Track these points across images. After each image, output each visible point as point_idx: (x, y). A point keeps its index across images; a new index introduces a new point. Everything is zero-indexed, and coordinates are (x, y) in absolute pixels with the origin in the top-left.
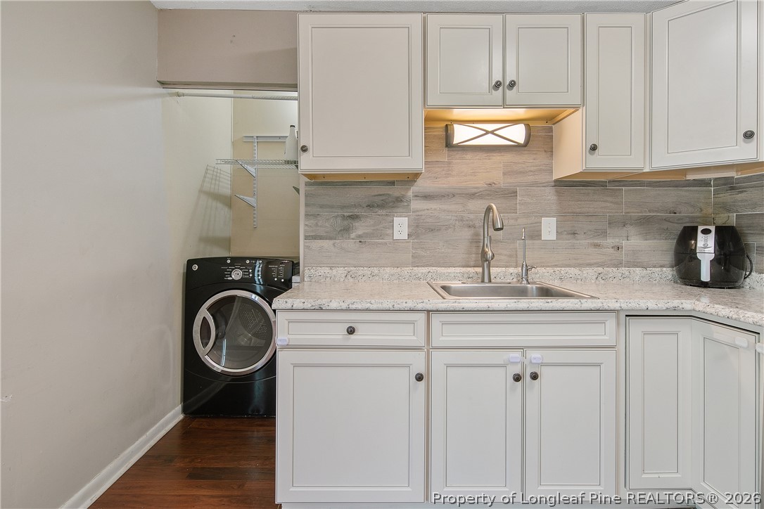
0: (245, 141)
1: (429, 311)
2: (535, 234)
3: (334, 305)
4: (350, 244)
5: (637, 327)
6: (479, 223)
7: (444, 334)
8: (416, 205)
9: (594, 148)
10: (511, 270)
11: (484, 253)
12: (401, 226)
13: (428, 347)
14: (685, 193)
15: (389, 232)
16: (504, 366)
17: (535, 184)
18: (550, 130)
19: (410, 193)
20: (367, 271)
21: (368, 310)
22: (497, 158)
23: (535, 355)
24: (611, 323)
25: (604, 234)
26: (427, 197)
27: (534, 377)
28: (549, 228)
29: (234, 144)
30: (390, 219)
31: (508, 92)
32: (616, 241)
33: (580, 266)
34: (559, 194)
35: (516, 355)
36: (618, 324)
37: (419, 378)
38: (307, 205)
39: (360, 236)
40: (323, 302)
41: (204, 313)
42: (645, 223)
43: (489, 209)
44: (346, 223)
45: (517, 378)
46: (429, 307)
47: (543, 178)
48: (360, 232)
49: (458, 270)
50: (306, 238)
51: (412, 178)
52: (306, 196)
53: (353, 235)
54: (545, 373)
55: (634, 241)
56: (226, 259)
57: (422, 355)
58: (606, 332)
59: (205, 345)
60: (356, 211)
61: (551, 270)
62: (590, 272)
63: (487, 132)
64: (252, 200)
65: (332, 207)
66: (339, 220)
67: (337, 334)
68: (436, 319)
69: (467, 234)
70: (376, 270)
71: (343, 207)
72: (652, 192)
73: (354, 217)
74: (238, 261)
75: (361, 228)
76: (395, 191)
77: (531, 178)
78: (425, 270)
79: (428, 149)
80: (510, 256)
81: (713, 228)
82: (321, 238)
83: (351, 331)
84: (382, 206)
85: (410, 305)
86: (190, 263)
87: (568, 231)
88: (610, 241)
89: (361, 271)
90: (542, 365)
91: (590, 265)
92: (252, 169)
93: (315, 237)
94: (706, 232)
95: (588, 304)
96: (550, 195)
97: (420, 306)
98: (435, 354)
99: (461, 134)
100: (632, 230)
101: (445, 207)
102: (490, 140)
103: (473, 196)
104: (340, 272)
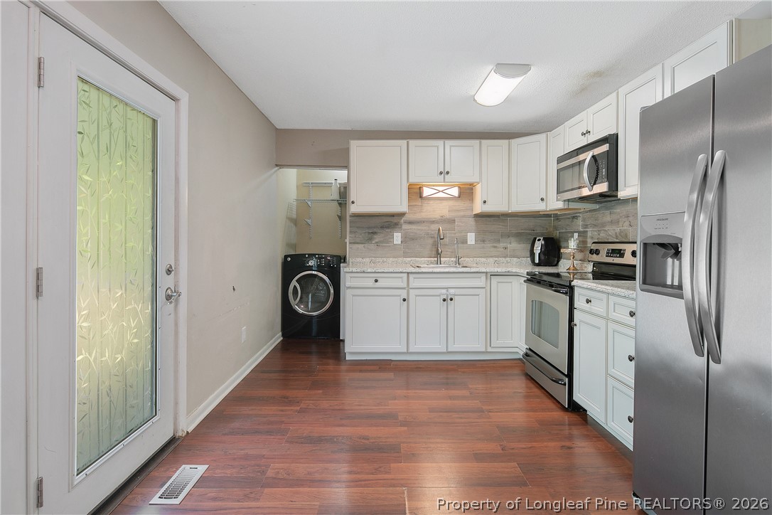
0: (305, 186)
1: (408, 273)
2: (465, 241)
3: (369, 271)
4: (372, 246)
5: (495, 280)
6: (436, 236)
7: (415, 282)
8: (405, 227)
9: (485, 202)
10: (452, 259)
11: (438, 250)
12: (397, 237)
13: (408, 288)
14: (539, 221)
15: (392, 240)
16: (439, 296)
17: (464, 216)
18: (472, 189)
19: (402, 221)
20: (380, 260)
21: (383, 272)
22: (445, 203)
23: (452, 291)
24: (483, 277)
25: (499, 241)
26: (410, 223)
27: (451, 299)
28: (471, 238)
29: (297, 187)
30: (391, 234)
31: (446, 176)
32: (505, 245)
33: (487, 257)
34: (476, 221)
35: (444, 291)
36: (487, 278)
37: (404, 300)
38: (350, 227)
39: (377, 243)
40: (365, 269)
41: (294, 283)
42: (519, 236)
43: (439, 229)
44: (370, 236)
45: (444, 300)
46: (409, 271)
47: (469, 213)
48: (377, 240)
49: (426, 259)
50: (350, 243)
51: (402, 214)
52: (350, 222)
53: (373, 242)
54: (456, 298)
55: (514, 245)
56: (305, 254)
57: (406, 291)
58: (481, 281)
59: (295, 300)
60: (375, 230)
61: (472, 259)
62: (491, 260)
63: (440, 191)
64: (309, 221)
65: (363, 228)
66: (367, 234)
67: (370, 283)
68: (411, 276)
69: (430, 241)
70: (385, 259)
71: (369, 228)
72: (523, 220)
73: (374, 233)
74: (311, 256)
75: (377, 238)
76: (395, 220)
77: (462, 213)
78: (409, 259)
79: (410, 199)
80: (452, 252)
81: (542, 239)
82: (358, 243)
83: (376, 281)
84: (388, 227)
85: (401, 270)
86: (286, 257)
87: (481, 240)
88: (502, 245)
89: (378, 260)
90: (455, 295)
91: (492, 257)
92: (309, 203)
93: (354, 243)
94: (539, 240)
95: (473, 270)
96: (472, 222)
97: (404, 271)
98: (411, 291)
99: (427, 192)
100: (513, 239)
101: (420, 228)
102: (441, 195)
103: (433, 222)
104: (368, 260)
